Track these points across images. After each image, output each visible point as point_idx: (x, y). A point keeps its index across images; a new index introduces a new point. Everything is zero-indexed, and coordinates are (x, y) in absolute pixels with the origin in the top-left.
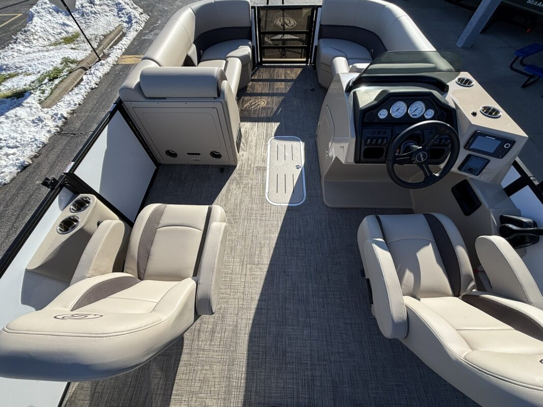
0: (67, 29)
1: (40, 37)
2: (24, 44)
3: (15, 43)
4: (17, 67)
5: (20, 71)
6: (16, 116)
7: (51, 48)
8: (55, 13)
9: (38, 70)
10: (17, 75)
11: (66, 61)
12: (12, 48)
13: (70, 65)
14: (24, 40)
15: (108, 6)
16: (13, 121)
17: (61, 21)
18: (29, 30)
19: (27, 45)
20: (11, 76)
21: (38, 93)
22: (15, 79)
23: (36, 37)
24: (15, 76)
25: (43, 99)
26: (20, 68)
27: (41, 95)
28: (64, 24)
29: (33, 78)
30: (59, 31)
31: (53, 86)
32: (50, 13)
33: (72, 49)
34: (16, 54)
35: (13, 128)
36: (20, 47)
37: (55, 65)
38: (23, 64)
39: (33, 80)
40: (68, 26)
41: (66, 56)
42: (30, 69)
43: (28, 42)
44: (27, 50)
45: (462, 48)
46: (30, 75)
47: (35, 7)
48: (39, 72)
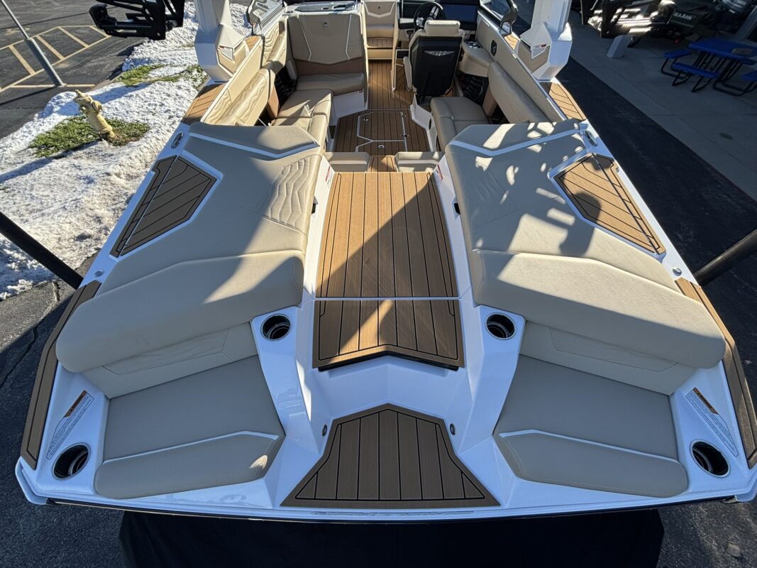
1: (172, 39)
4: (160, 60)
5: (165, 64)
6: (177, 95)
7: (187, 48)
9: (184, 63)
10: (163, 66)
12: (148, 46)
16: (175, 99)
17: (190, 27)
20: (156, 67)
21: (191, 80)
22: (161, 69)
24: (161, 67)
25: (197, 86)
26: (164, 60)
27: (194, 82)
29: (181, 69)
34: (153, 51)
35: (178, 103)
42: (175, 62)
44: (163, 49)
45: (613, 58)
46: (176, 66)
48: (185, 65)
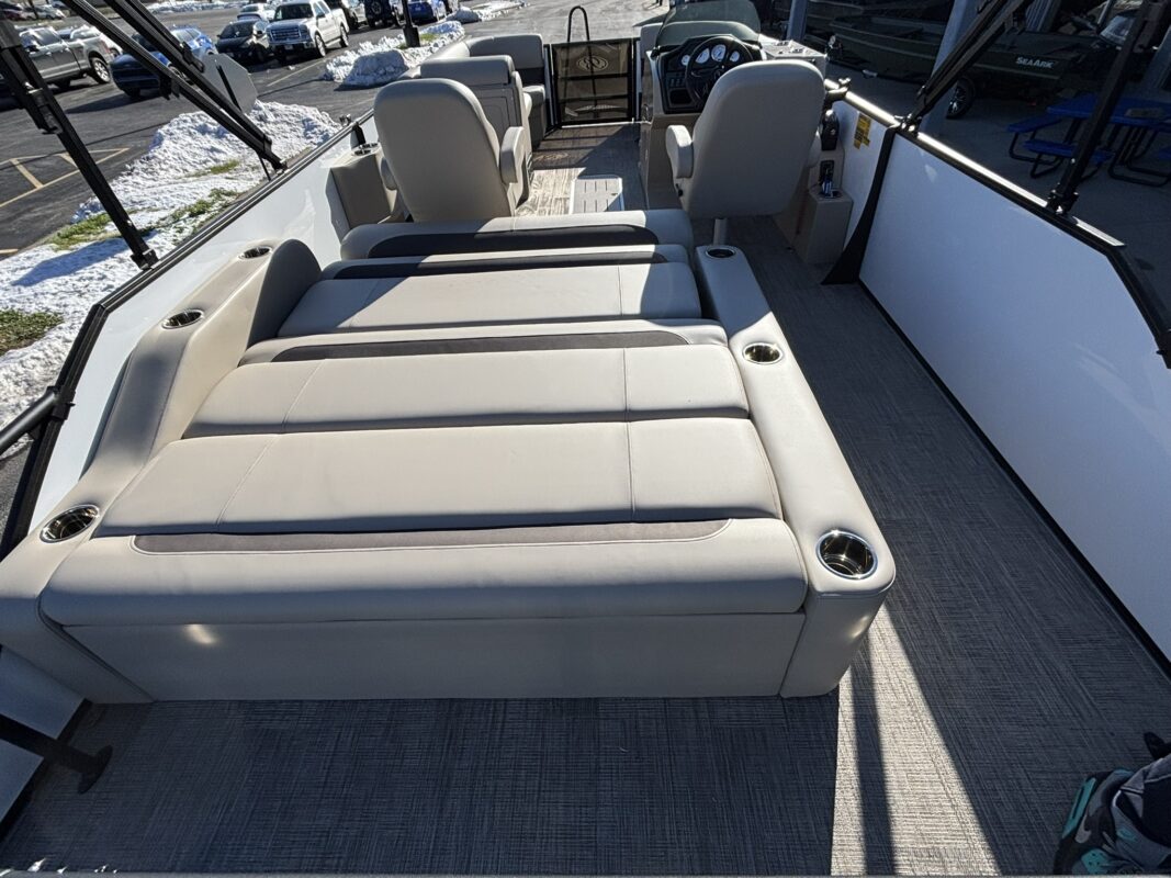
0: (217, 156)
1: (171, 167)
2: (145, 175)
3: (129, 174)
7: (192, 179)
8: (198, 135)
9: (171, 205)
10: (135, 212)
11: (218, 193)
12: (125, 181)
13: (226, 198)
14: (145, 170)
15: (288, 123)
17: (208, 146)
18: (154, 157)
19: (151, 177)
21: (172, 231)
23: (164, 166)
27: (178, 234)
28: (213, 150)
30: (203, 159)
31: (197, 224)
32: (190, 134)
33: (227, 178)
34: (130, 188)
36: (138, 179)
37: (199, 197)
38: (145, 198)
39: (162, 216)
40: (219, 151)
41: (218, 187)
42: (157, 203)
43: (151, 173)
44: (151, 183)
46: (157, 210)
47: (166, 127)
48: (173, 207)
